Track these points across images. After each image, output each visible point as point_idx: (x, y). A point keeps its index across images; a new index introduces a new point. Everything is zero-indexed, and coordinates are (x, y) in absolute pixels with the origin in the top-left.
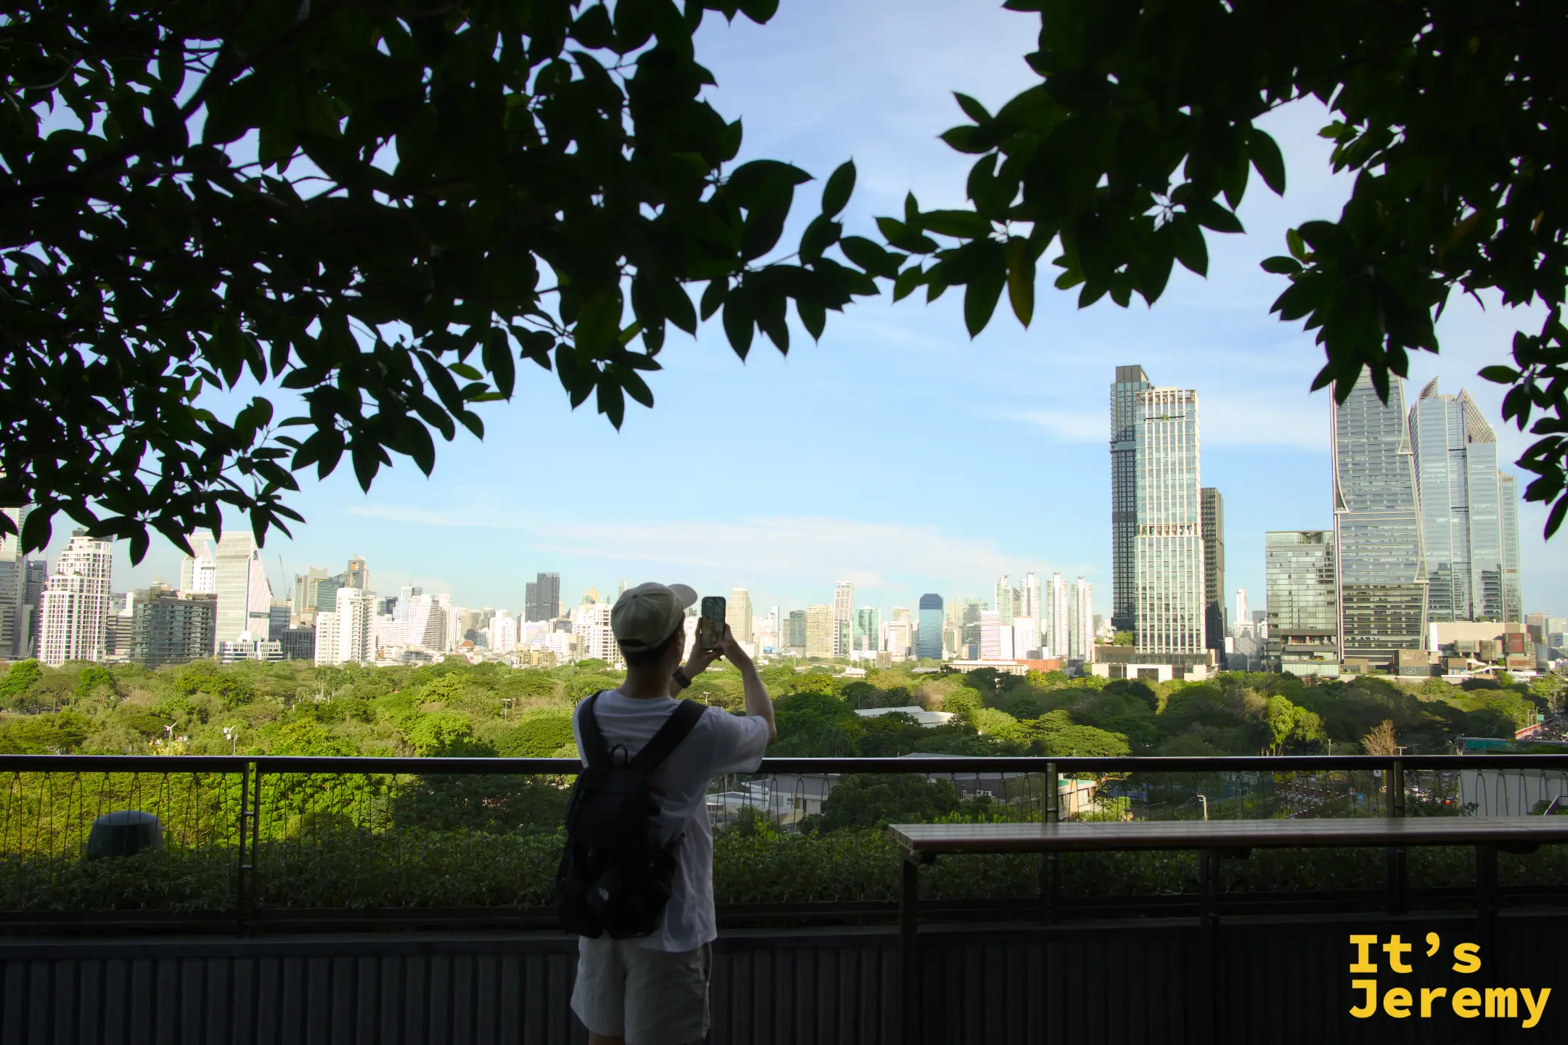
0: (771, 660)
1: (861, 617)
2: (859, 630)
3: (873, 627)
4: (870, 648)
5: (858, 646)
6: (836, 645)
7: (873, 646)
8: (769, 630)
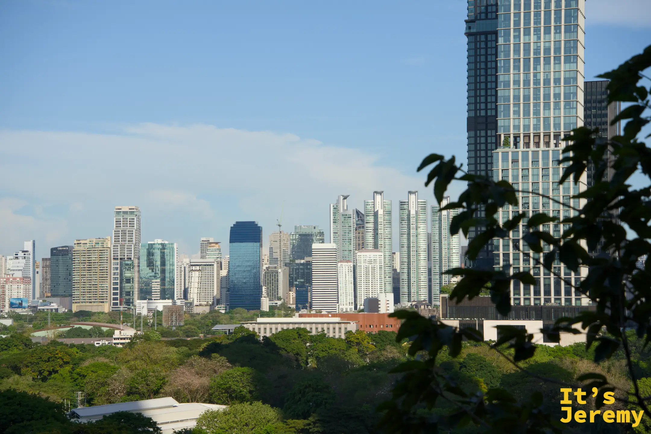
0: (17, 318)
1: (150, 254)
2: (146, 272)
3: (167, 267)
4: (163, 297)
5: (146, 294)
6: (115, 294)
7: (167, 293)
8: (19, 275)
